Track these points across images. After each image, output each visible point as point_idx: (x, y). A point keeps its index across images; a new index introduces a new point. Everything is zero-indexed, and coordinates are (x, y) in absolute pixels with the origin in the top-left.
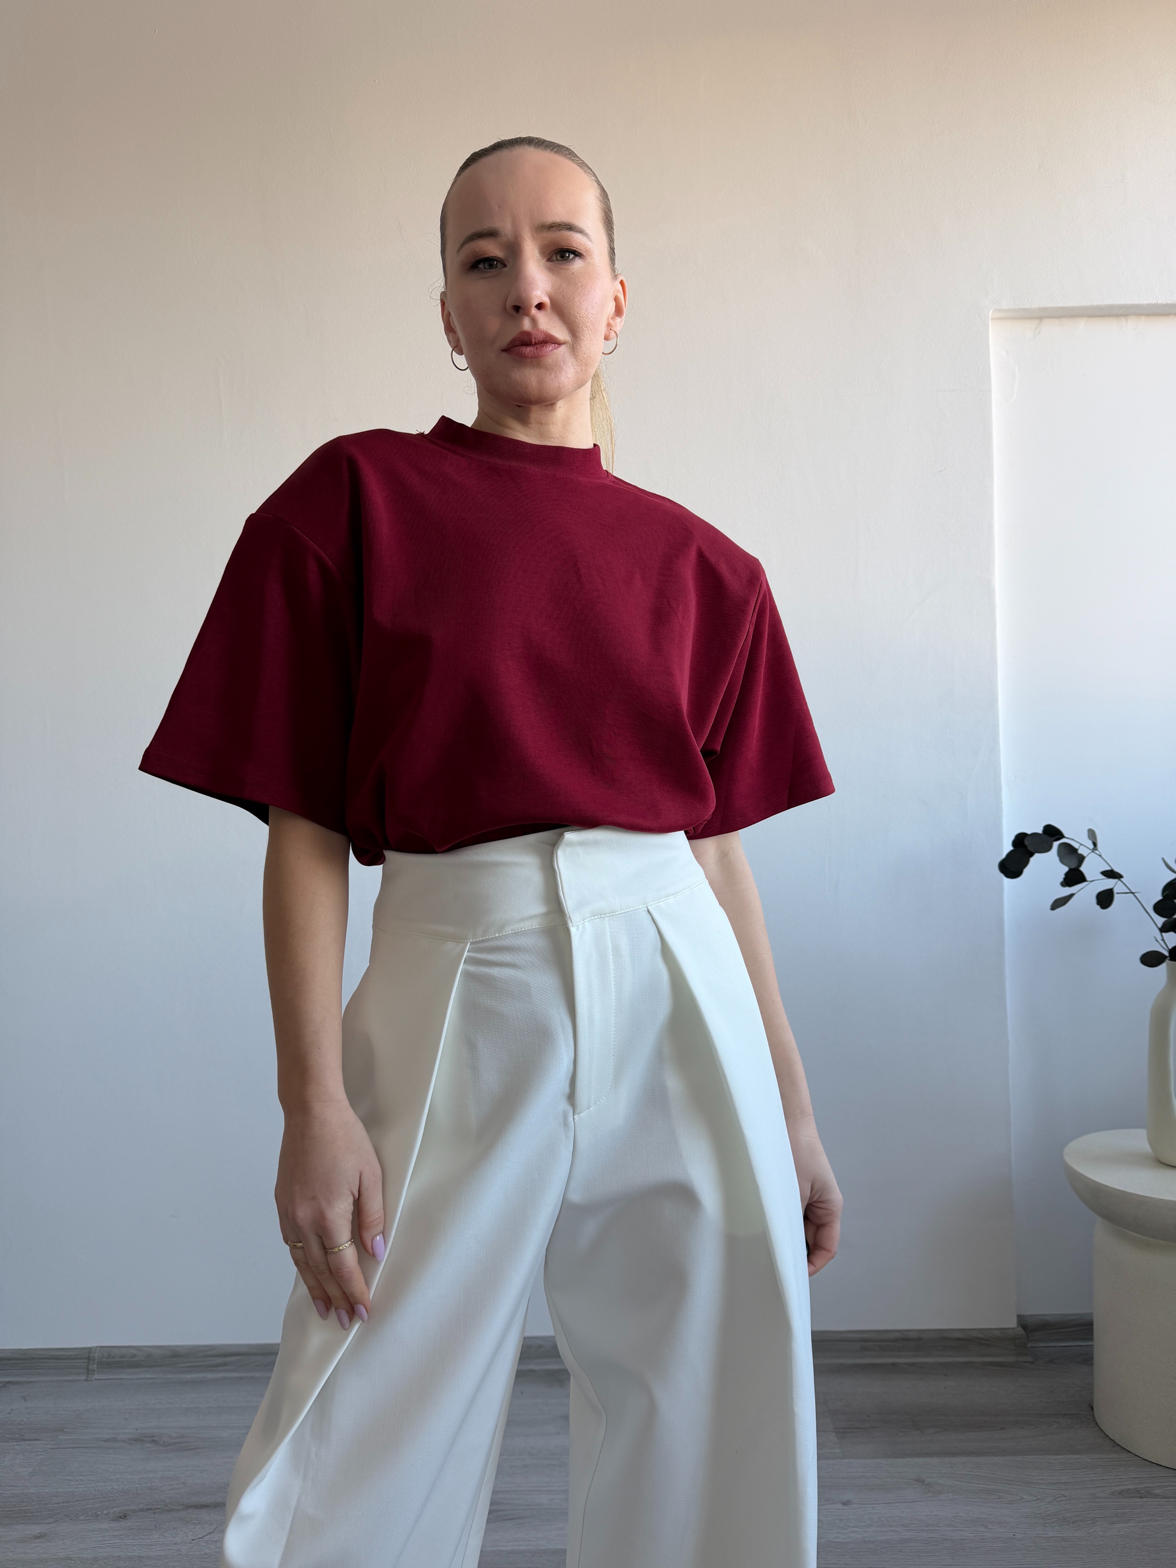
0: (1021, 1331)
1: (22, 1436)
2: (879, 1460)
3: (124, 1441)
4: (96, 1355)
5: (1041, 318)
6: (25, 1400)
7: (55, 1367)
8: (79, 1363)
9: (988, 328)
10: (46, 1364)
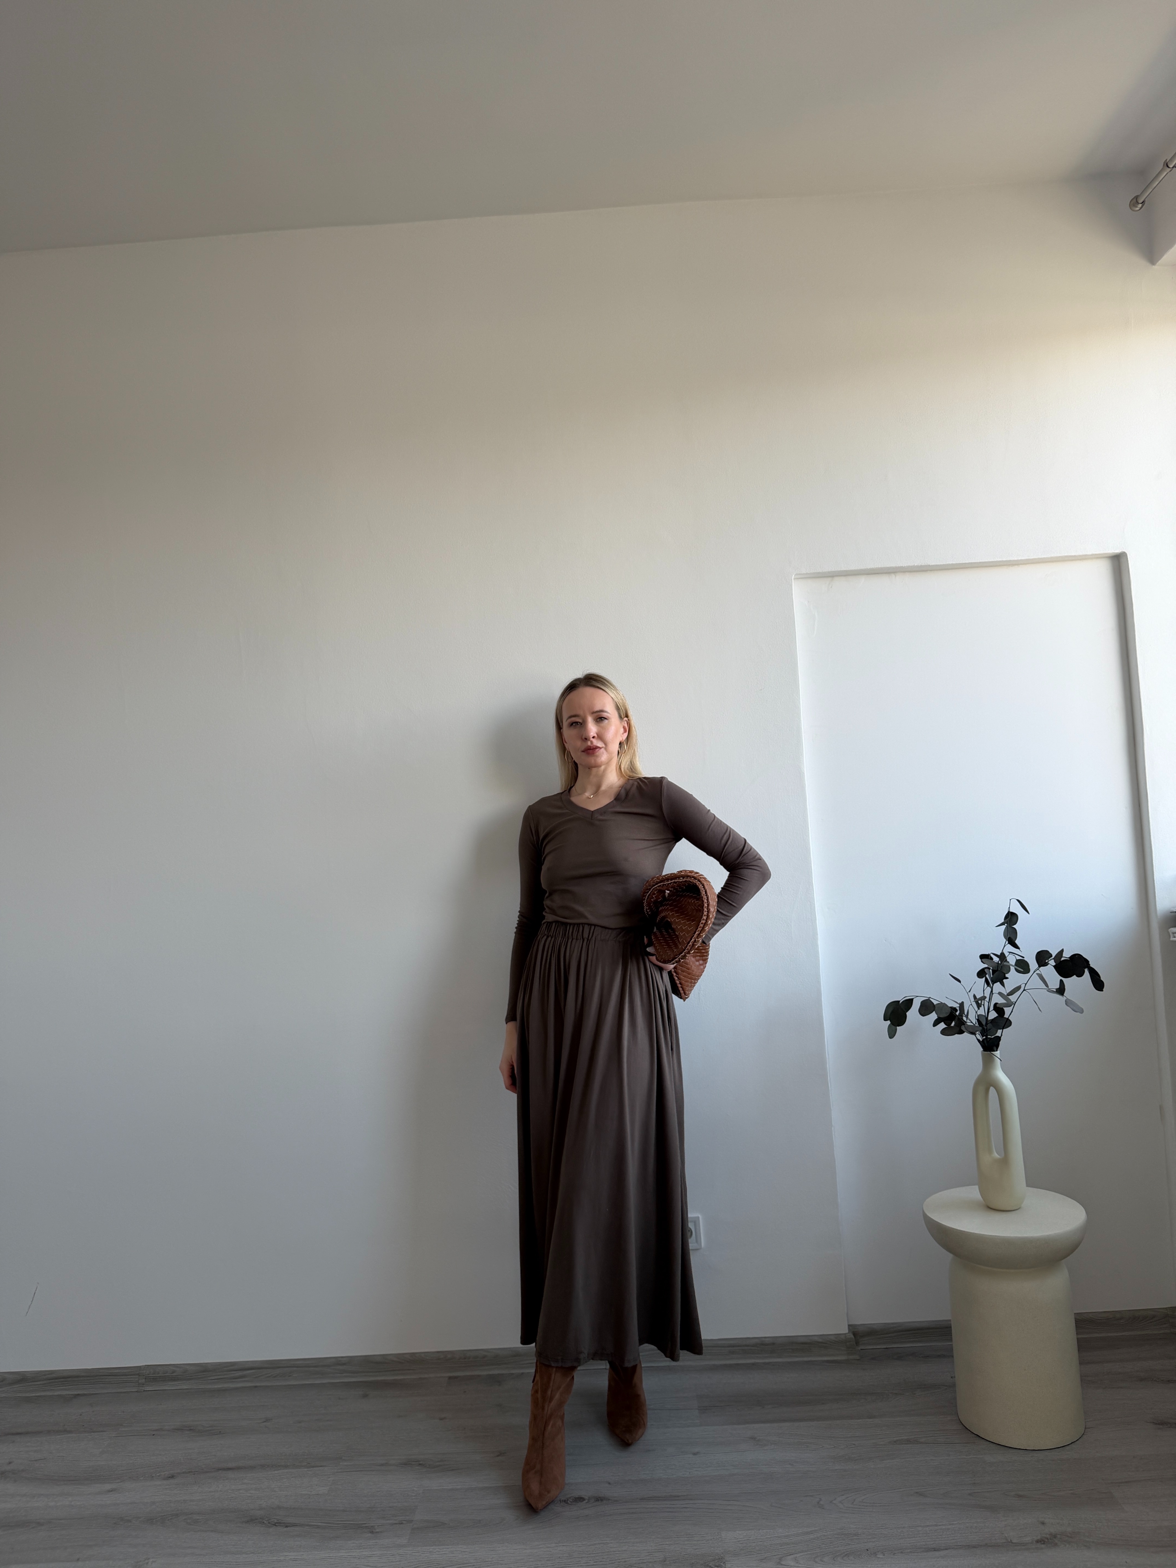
0: (852, 1336)
1: (92, 1429)
2: (726, 1426)
3: (170, 1431)
4: (144, 1372)
5: (833, 577)
6: (92, 1406)
7: (113, 1382)
8: (131, 1378)
9: (792, 587)
10: (107, 1380)
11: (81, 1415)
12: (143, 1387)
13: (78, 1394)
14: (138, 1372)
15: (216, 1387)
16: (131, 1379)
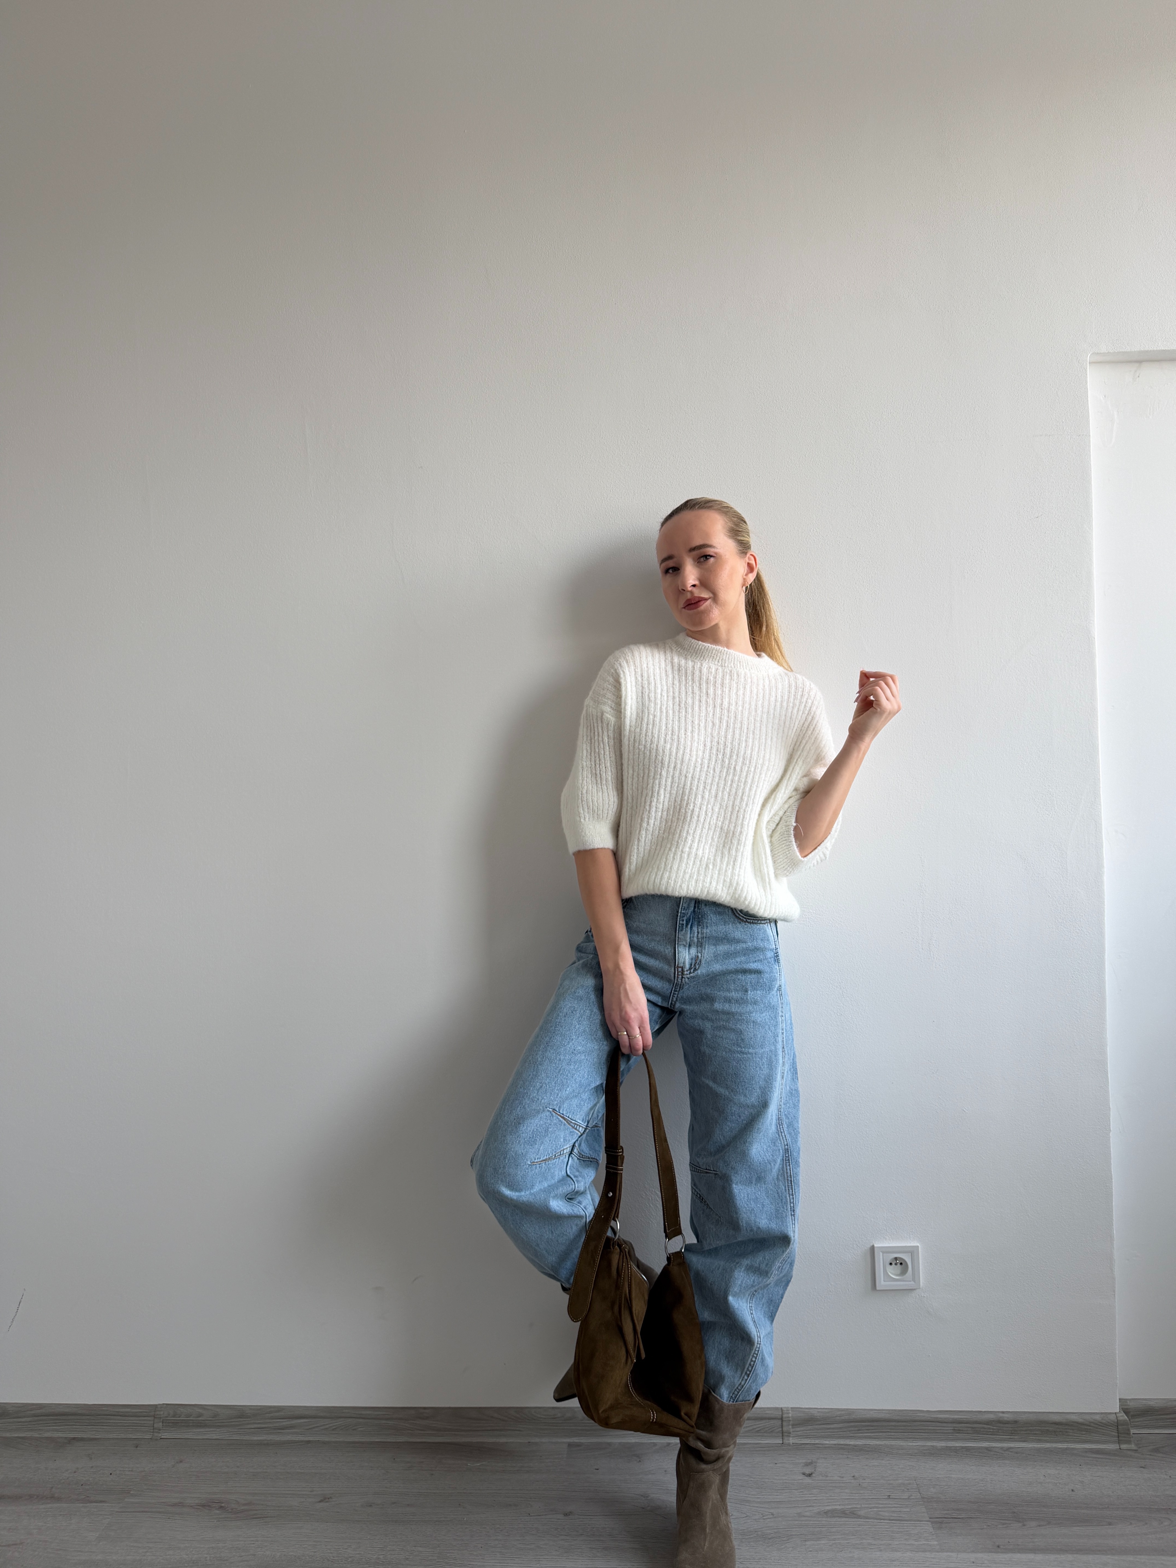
0: (1123, 1417)
1: (88, 1497)
2: (979, 1555)
3: (191, 1506)
4: (162, 1413)
5: (1140, 362)
6: (91, 1459)
7: (119, 1424)
8: (144, 1420)
9: (1086, 371)
10: (112, 1421)
11: (75, 1472)
12: (159, 1433)
13: (74, 1439)
14: (153, 1413)
15: (255, 1438)
16: (145, 1422)
